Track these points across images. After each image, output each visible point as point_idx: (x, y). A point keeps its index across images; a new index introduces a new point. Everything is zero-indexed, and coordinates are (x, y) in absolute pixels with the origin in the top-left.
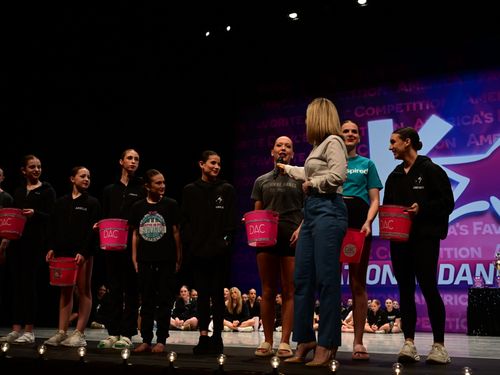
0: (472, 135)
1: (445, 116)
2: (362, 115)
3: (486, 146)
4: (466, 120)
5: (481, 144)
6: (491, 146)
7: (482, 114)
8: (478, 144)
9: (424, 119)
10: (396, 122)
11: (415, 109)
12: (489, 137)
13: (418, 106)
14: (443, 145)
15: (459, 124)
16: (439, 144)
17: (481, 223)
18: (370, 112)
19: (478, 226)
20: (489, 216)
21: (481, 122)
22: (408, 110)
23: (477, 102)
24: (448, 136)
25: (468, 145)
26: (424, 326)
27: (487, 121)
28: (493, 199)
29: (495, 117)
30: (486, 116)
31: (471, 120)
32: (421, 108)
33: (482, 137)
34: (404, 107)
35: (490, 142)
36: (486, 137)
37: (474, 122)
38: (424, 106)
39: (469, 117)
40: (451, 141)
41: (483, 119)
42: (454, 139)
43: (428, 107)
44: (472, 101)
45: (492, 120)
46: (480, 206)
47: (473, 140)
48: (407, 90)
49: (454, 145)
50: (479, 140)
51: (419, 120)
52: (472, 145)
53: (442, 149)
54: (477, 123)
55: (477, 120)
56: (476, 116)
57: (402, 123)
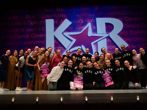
0: (77, 26)
1: (70, 20)
2: (44, 17)
3: (81, 29)
4: (76, 21)
7: (80, 19)
8: (79, 29)
9: (63, 20)
10: (54, 20)
11: (60, 16)
12: (82, 27)
13: (62, 16)
14: (68, 29)
15: (74, 22)
16: (68, 28)
18: (47, 16)
21: (80, 22)
22: (59, 17)
24: (70, 26)
25: (76, 29)
27: (82, 22)
28: (83, 46)
32: (63, 16)
33: (80, 27)
34: (57, 16)
35: (82, 29)
38: (64, 16)
39: (76, 20)
40: (71, 27)
41: (80, 21)
42: (72, 27)
43: (65, 16)
44: (78, 15)
45: (83, 22)
47: (77, 27)
48: (58, 10)
49: (72, 29)
51: (62, 20)
52: (77, 29)
53: (68, 30)
54: (79, 23)
55: (79, 22)
56: (79, 20)
57: (56, 21)
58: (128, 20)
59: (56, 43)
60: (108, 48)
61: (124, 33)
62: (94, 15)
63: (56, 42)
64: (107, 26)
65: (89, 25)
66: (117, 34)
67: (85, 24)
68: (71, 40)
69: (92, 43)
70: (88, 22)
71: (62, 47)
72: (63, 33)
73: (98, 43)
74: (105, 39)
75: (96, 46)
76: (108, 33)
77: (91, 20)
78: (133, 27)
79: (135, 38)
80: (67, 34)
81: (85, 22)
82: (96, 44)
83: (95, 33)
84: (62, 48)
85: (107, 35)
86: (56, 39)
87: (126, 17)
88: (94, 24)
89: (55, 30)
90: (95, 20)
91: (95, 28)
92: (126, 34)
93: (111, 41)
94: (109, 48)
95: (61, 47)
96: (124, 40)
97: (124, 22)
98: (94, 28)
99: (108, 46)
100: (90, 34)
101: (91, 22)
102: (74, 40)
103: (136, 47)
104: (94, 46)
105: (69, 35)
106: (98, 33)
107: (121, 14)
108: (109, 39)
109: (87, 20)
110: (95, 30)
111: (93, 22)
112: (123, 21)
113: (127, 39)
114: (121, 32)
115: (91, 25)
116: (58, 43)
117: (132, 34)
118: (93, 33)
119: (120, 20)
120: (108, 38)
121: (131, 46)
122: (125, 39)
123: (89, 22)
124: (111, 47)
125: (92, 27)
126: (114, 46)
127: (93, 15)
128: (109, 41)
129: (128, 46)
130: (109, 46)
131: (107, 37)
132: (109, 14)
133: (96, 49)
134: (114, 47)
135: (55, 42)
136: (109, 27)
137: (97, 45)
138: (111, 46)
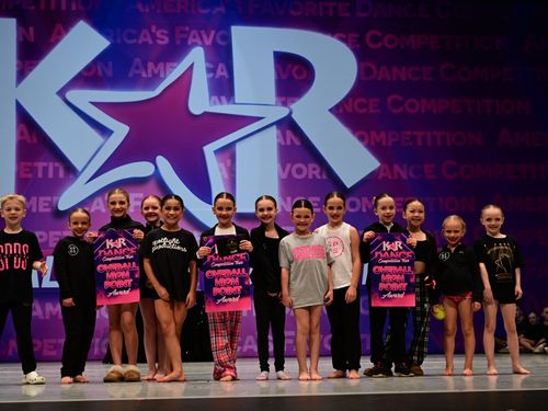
0: (138, 60)
1: (99, 25)
3: (156, 79)
4: (130, 36)
5: (150, 76)
6: (162, 80)
7: (154, 29)
8: (144, 75)
9: (67, 25)
10: (19, 24)
11: (53, 7)
12: (161, 65)
13: (58, 4)
14: (92, 73)
15: (119, 41)
16: (88, 68)
17: (141, 196)
19: (136, 199)
20: (152, 185)
21: (151, 42)
22: (43, 7)
23: (147, 10)
24: (102, 57)
25: (131, 75)
26: (46, 353)
27: (159, 42)
28: (161, 160)
29: (171, 36)
30: (158, 35)
31: (137, 37)
32: (64, 7)
33: (151, 65)
34: (36, 2)
35: (162, 75)
36: (156, 65)
37: (140, 42)
38: (69, 5)
39: (134, 32)
40: (106, 65)
41: (154, 38)
42: (110, 64)
43: (74, 8)
44: (140, 7)
45: (167, 40)
46: (141, 169)
47: (137, 68)
49: (109, 73)
50: (146, 68)
51: (60, 26)
52: (135, 75)
53: (90, 77)
54: (145, 43)
55: (144, 38)
56: (145, 31)
57: (31, 29)
58: (380, 44)
59: (29, 141)
60: (285, 176)
61: (361, 105)
62: (222, 9)
63: (27, 137)
64: (284, 71)
65: (196, 57)
66: (330, 110)
67: (176, 51)
68: (105, 132)
69: (209, 150)
70: (190, 43)
71: (57, 164)
72: (61, 93)
73: (239, 148)
74: (274, 131)
75: (229, 162)
76: (285, 104)
77: (208, 36)
78: (404, 79)
79: (409, 133)
80: (84, 97)
81: (178, 42)
82: (228, 153)
83: (223, 98)
84: (56, 170)
85: (282, 112)
86: (25, 119)
87: (373, 32)
88: (221, 56)
89: (22, 74)
90: (228, 38)
91: (225, 74)
92: (371, 111)
93: (297, 143)
94: (290, 173)
95: (51, 164)
96: (361, 138)
97: (362, 54)
98: (219, 73)
99: (283, 166)
100: (200, 101)
101: (208, 42)
102: (120, 131)
103: (412, 175)
104: (219, 161)
105: (96, 104)
106: (237, 101)
107: (348, 15)
108: (289, 133)
109: (188, 33)
110: (223, 87)
111: (214, 43)
112: (358, 46)
113: (373, 133)
114: (346, 99)
115: (207, 60)
116: (35, 140)
117: (395, 111)
118: (215, 98)
119: (344, 40)
120: (288, 125)
121: (391, 169)
122: (363, 133)
123: (195, 44)
124: (299, 171)
125: (209, 70)
126: (311, 166)
127: (214, 12)
128: (289, 143)
129: (380, 168)
130: (289, 166)
131: (279, 123)
132: (293, 13)
133: (226, 176)
134: (311, 173)
135: (21, 134)
136: (293, 75)
137: (233, 158)
138: (299, 165)
